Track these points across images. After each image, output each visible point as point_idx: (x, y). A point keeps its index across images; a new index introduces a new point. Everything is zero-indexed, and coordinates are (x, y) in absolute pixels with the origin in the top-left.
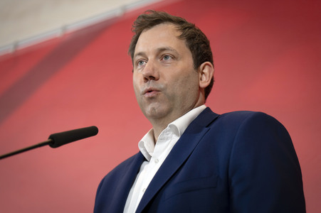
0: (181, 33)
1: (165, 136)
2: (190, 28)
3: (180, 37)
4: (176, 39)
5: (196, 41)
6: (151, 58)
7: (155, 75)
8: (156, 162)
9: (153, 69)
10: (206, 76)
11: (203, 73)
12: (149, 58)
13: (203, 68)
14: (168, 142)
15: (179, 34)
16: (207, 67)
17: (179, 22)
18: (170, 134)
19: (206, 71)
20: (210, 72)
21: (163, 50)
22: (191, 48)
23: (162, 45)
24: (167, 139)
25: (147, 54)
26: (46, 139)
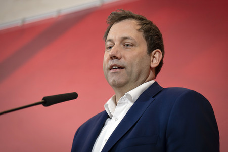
0: (141, 27)
1: (123, 101)
2: (147, 24)
3: (139, 30)
4: (136, 31)
5: (151, 34)
6: (117, 43)
7: (118, 56)
8: (115, 120)
9: (117, 52)
10: (156, 59)
11: (154, 57)
12: (115, 43)
13: (155, 54)
14: (125, 106)
15: (139, 27)
16: (157, 53)
17: (140, 19)
18: (127, 100)
19: (156, 56)
20: (159, 57)
21: (126, 38)
22: (147, 38)
23: (125, 35)
24: (124, 104)
25: (114, 40)
26: (40, 100)
